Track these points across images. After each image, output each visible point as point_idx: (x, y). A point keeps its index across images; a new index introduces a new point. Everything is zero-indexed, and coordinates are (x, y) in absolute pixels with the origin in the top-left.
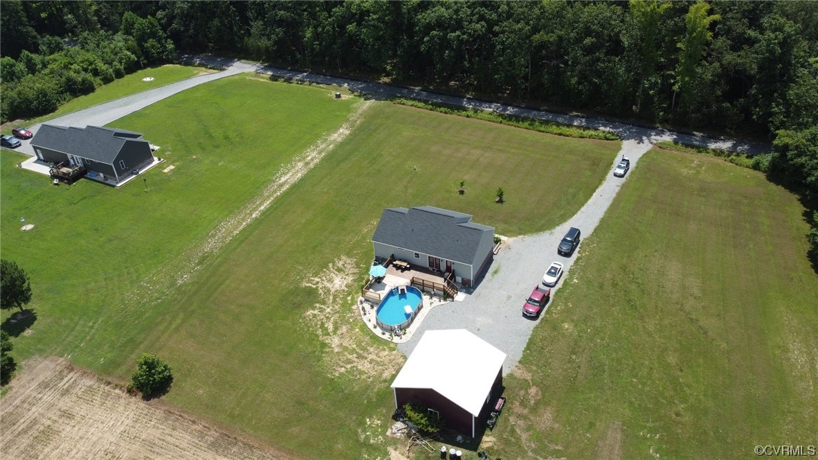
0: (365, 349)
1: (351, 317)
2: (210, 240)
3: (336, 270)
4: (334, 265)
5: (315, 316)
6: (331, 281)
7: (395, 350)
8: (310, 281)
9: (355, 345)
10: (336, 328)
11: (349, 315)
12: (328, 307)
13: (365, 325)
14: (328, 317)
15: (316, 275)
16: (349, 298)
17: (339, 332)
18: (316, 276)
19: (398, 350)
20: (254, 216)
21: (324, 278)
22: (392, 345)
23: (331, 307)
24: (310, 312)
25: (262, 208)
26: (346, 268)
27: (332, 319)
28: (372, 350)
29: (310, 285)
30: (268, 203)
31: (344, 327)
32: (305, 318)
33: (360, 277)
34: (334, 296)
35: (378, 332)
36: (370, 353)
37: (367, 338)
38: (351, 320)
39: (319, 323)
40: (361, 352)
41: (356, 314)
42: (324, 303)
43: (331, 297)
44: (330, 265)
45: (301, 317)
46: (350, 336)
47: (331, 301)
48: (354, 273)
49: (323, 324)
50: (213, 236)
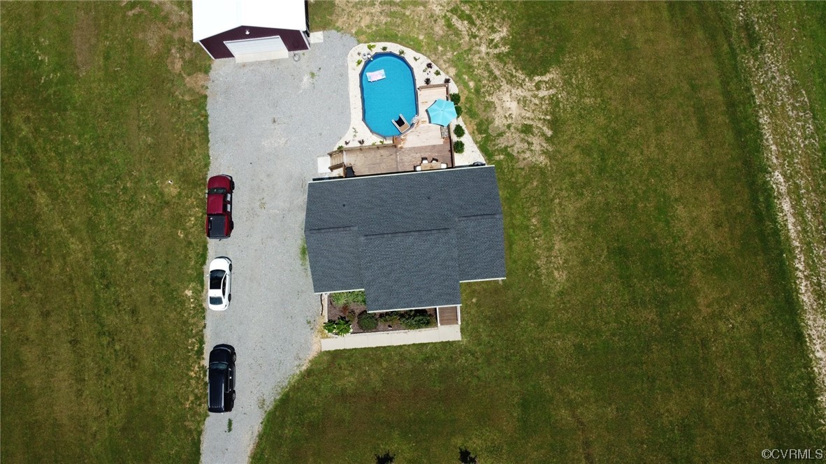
0: (392, 15)
1: (444, 53)
2: (787, 78)
3: (531, 126)
4: (543, 135)
5: (493, 30)
6: (523, 102)
7: (356, 33)
8: (551, 85)
9: (408, 13)
10: (449, 25)
11: (449, 55)
12: (488, 54)
13: (418, 51)
14: (475, 37)
15: (554, 101)
16: (472, 84)
17: (442, 22)
18: (551, 98)
19: (352, 36)
20: (778, 176)
21: (537, 102)
22: (363, 37)
23: (483, 55)
24: (505, 32)
25: (786, 206)
26: (522, 140)
27: (467, 38)
28: (384, 19)
29: (546, 78)
30: (790, 226)
31: (441, 32)
32: (503, 19)
33: (486, 131)
34: (496, 78)
35: (394, 48)
36: (381, 13)
37: (401, 31)
38: (440, 48)
39: (478, 22)
40: (394, 9)
41: (441, 62)
42: (499, 57)
43: (497, 73)
44: (549, 133)
45: (509, 18)
46: (423, 24)
47: (492, 66)
48: (501, 135)
49: (472, 23)
50: (793, 91)
